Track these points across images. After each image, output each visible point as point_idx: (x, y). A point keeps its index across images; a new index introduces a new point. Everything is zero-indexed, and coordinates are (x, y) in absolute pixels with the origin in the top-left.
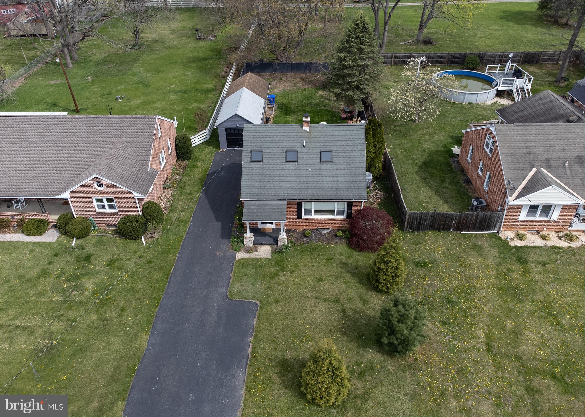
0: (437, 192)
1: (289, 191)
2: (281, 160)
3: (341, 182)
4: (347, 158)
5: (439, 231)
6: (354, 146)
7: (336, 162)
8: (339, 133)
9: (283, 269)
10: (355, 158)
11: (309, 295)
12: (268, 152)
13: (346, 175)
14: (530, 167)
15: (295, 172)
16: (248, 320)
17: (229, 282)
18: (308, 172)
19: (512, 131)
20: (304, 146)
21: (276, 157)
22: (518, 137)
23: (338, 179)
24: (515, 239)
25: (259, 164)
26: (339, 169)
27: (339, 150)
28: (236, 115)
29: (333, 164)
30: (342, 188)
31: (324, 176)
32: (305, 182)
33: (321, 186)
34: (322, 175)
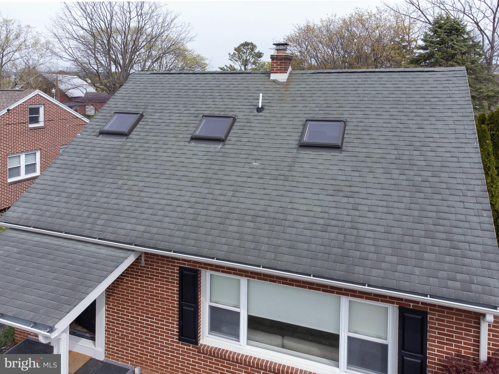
1: (156, 218)
2: (180, 136)
3: (371, 215)
6: (426, 115)
7: (358, 149)
12: (155, 117)
13: (393, 193)
15: (205, 167)
18: (246, 170)
20: (259, 110)
21: (172, 128)
23: (358, 201)
25: (116, 141)
26: (366, 170)
29: (344, 154)
30: (370, 234)
31: (301, 185)
32: (227, 198)
33: (282, 216)
34: (294, 184)
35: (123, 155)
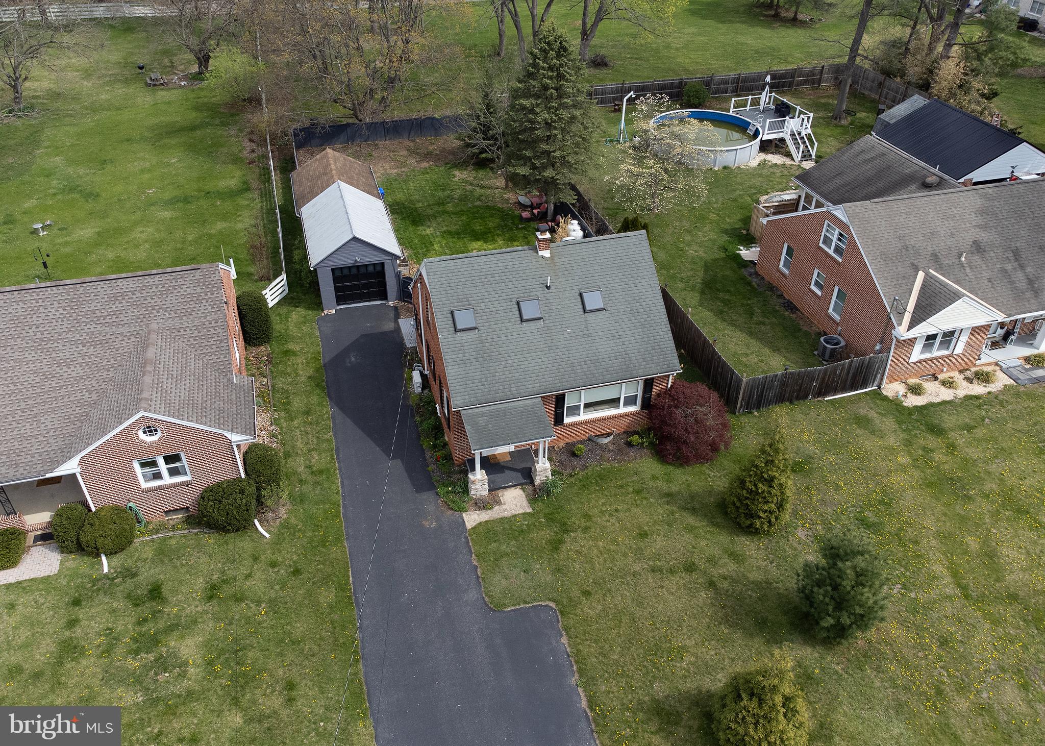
0: (751, 333)
1: (540, 377)
2: (512, 320)
3: (630, 345)
4: (630, 299)
5: (791, 403)
6: (636, 275)
7: (613, 308)
8: (605, 254)
9: (565, 529)
10: (643, 297)
11: (637, 567)
12: (484, 307)
13: (635, 331)
14: (912, 271)
15: (542, 339)
16: (551, 644)
17: (478, 577)
18: (567, 336)
19: (870, 212)
20: (548, 288)
21: (502, 315)
22: (883, 222)
23: (624, 339)
24: (909, 395)
25: (473, 335)
26: (621, 321)
27: (612, 285)
28: (355, 239)
29: (608, 312)
30: (633, 355)
31: (597, 338)
32: (567, 356)
33: (596, 358)
34: (593, 338)
35: (487, 344)
